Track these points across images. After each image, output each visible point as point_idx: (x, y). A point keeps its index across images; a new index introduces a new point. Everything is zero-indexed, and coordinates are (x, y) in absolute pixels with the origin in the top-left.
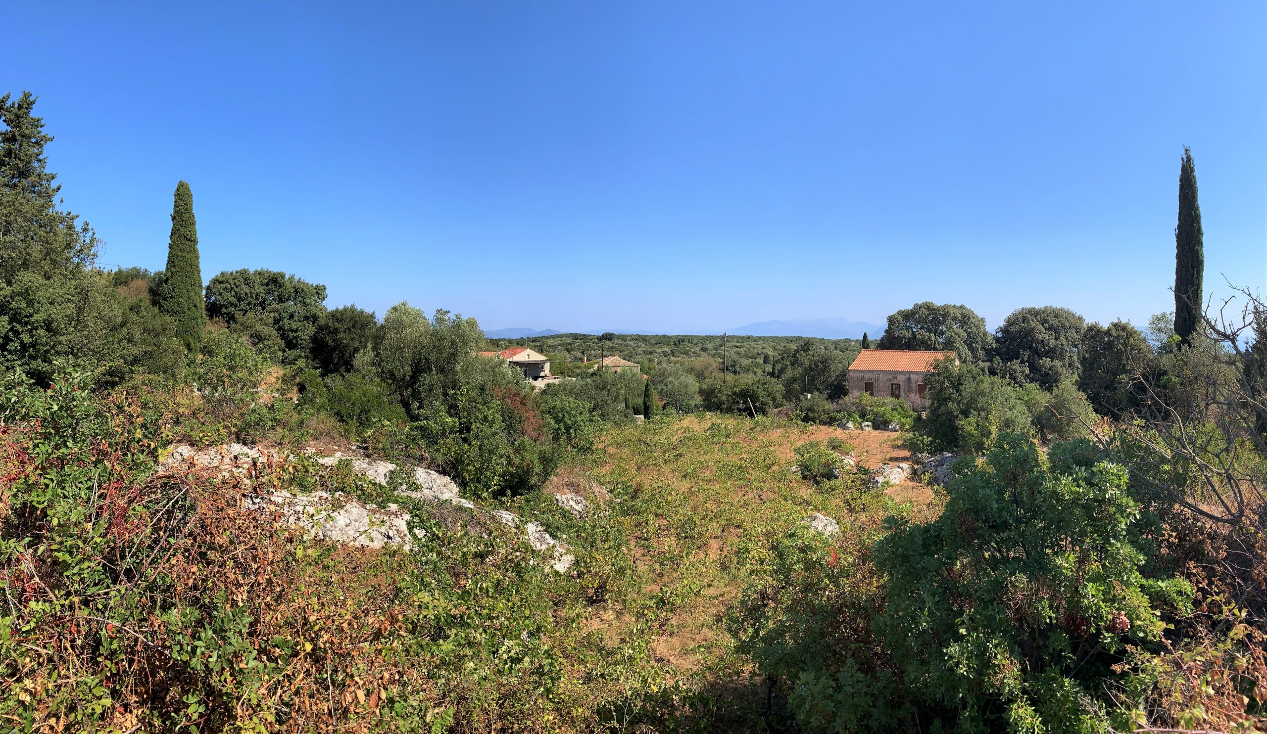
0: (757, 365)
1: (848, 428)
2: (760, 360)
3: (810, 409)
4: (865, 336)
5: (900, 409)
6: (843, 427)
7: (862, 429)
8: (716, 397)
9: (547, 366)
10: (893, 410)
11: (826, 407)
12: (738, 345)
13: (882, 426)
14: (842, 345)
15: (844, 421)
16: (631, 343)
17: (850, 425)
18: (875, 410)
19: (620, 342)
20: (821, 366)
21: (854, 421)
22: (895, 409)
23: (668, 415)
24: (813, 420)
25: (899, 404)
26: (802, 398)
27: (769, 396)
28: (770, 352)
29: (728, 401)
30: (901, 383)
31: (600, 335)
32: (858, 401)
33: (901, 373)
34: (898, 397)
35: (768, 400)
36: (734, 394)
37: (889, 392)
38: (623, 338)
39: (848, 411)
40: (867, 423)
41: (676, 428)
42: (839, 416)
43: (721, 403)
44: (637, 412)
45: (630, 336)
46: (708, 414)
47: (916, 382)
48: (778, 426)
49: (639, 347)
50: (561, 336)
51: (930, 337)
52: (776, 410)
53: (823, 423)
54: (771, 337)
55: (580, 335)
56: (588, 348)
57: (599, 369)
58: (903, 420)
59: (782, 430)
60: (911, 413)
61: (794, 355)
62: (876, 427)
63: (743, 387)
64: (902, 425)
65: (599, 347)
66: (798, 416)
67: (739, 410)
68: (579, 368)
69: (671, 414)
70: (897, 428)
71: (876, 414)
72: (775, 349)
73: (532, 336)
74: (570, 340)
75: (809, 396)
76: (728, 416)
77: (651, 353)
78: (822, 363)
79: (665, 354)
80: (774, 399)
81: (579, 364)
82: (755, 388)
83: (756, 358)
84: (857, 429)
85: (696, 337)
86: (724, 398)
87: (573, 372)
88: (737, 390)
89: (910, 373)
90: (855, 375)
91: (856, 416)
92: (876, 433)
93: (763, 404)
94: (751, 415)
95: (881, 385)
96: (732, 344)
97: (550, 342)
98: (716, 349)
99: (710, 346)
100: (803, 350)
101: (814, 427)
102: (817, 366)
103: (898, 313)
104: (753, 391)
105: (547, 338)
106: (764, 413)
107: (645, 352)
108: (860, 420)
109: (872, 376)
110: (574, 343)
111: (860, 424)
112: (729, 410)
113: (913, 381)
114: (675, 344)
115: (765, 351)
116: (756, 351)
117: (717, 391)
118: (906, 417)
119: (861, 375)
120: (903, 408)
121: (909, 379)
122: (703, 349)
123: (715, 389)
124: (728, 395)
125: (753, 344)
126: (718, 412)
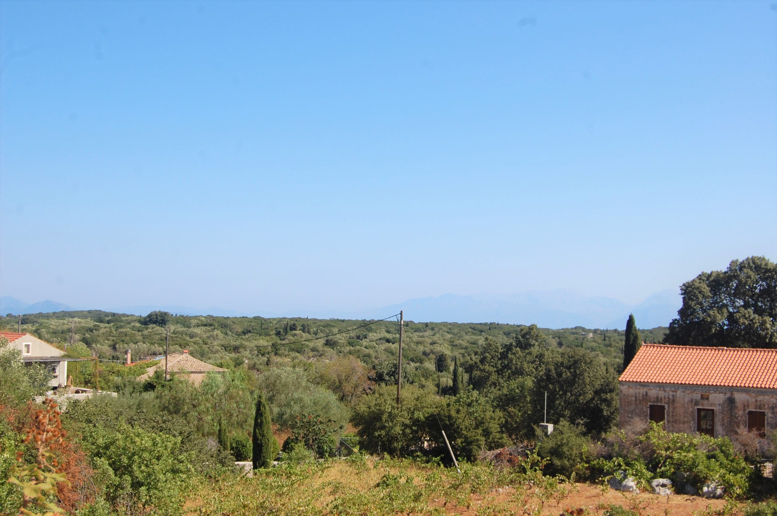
0: (426, 375)
1: (627, 489)
2: (430, 366)
3: (556, 452)
4: (630, 322)
5: (721, 456)
6: (618, 485)
7: (653, 491)
8: (384, 427)
9: (63, 369)
10: (709, 457)
11: (585, 449)
12: (389, 336)
13: (689, 488)
14: (572, 338)
15: (618, 475)
16: (198, 331)
17: (631, 482)
18: (676, 456)
19: (180, 328)
20: (566, 374)
21: (638, 475)
22: (714, 457)
23: (299, 460)
24: (564, 471)
25: (720, 447)
26: (538, 432)
27: (477, 427)
28: (447, 351)
29: (404, 434)
30: (716, 408)
31: (145, 314)
32: (642, 438)
33: (716, 388)
34: (711, 432)
35: (478, 435)
36: (416, 422)
37: (693, 424)
38: (184, 321)
39: (625, 457)
40: (662, 481)
41: (317, 483)
42: (608, 465)
43: (393, 439)
44: (240, 457)
45: (196, 317)
46: (369, 459)
47: (746, 406)
48: (500, 483)
49: (215, 338)
50: (71, 315)
51: (764, 323)
52: (491, 454)
53: (581, 479)
54: (445, 324)
55: (107, 314)
56: (124, 338)
57: (158, 375)
58: (730, 477)
59: (507, 489)
60: (743, 464)
61: (504, 356)
62: (679, 488)
63: (430, 410)
64: (728, 488)
65: (144, 337)
66: (534, 465)
67: (425, 453)
68: (119, 373)
69: (303, 458)
70: (719, 491)
71: (678, 465)
72: (453, 345)
73: (19, 312)
74: (90, 323)
75: (551, 428)
76: (406, 462)
77: (236, 349)
78: (569, 368)
79: (261, 352)
80: (487, 433)
81: (118, 366)
82: (453, 413)
83: (421, 361)
84: (645, 490)
85: (315, 321)
86: (398, 429)
87: (107, 381)
88: (420, 415)
89: (732, 389)
90: (632, 391)
91: (640, 466)
92: (680, 499)
93: (469, 442)
94: (448, 462)
95: (680, 411)
96: (379, 336)
97: (54, 323)
98: (351, 344)
99: (341, 338)
100: (519, 344)
101: (566, 486)
102: (560, 375)
103: (700, 277)
104: (450, 417)
105: (47, 316)
106: (471, 458)
107: (226, 348)
108: (649, 474)
109: (661, 394)
110: (97, 328)
111: (649, 481)
112: (405, 453)
113: (739, 404)
114: (278, 334)
115: (438, 348)
116: (421, 348)
117: (385, 417)
118: (736, 472)
119: (643, 391)
120: (727, 456)
121: (731, 401)
122: (328, 343)
123: (382, 413)
124: (406, 426)
125: (415, 337)
126: (386, 455)
